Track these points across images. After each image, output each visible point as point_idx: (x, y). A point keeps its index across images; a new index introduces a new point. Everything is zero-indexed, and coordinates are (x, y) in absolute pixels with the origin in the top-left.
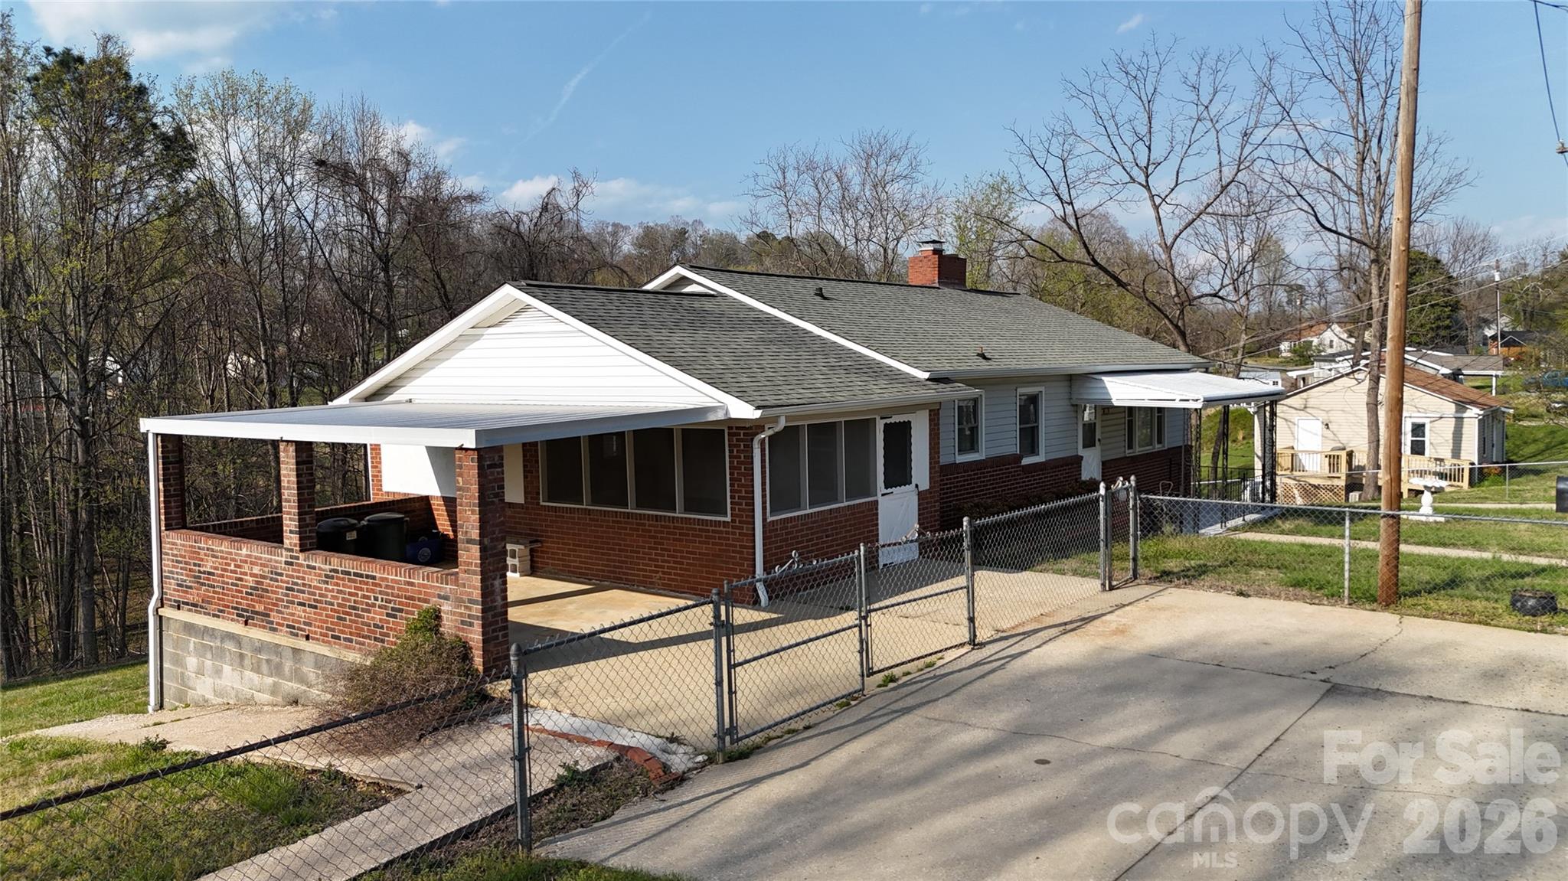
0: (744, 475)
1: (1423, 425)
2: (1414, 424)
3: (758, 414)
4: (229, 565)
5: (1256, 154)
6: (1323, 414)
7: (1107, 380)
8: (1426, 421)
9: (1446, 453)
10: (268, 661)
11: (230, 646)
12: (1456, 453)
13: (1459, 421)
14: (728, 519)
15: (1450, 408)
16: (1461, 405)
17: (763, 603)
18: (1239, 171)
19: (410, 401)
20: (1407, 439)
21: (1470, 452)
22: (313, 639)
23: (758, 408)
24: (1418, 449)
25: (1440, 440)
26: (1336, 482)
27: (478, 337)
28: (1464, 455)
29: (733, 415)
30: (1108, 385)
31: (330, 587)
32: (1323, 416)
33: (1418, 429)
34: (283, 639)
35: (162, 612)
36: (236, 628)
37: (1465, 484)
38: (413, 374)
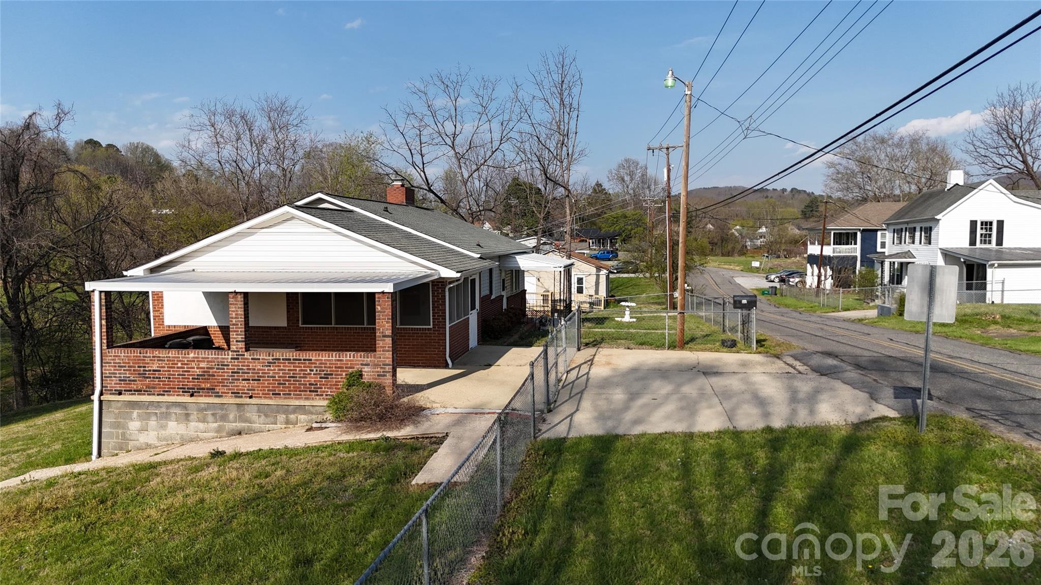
0: (441, 305)
1: (582, 279)
2: (578, 278)
3: (459, 275)
4: (177, 364)
5: (509, 135)
6: (537, 273)
7: (518, 257)
8: (583, 276)
9: (592, 292)
10: (213, 414)
11: (178, 411)
12: (597, 292)
13: (598, 276)
14: (431, 326)
15: (594, 270)
16: (599, 269)
17: (450, 366)
18: (501, 144)
19: (194, 270)
20: (574, 286)
21: (603, 293)
22: (255, 397)
23: (457, 272)
24: (580, 290)
25: (590, 286)
26: (546, 309)
27: (253, 234)
28: (600, 293)
29: (443, 276)
30: (518, 260)
31: (272, 368)
32: (536, 275)
33: (580, 281)
34: (230, 400)
35: (102, 398)
36: (186, 399)
37: (602, 308)
38: (195, 254)
